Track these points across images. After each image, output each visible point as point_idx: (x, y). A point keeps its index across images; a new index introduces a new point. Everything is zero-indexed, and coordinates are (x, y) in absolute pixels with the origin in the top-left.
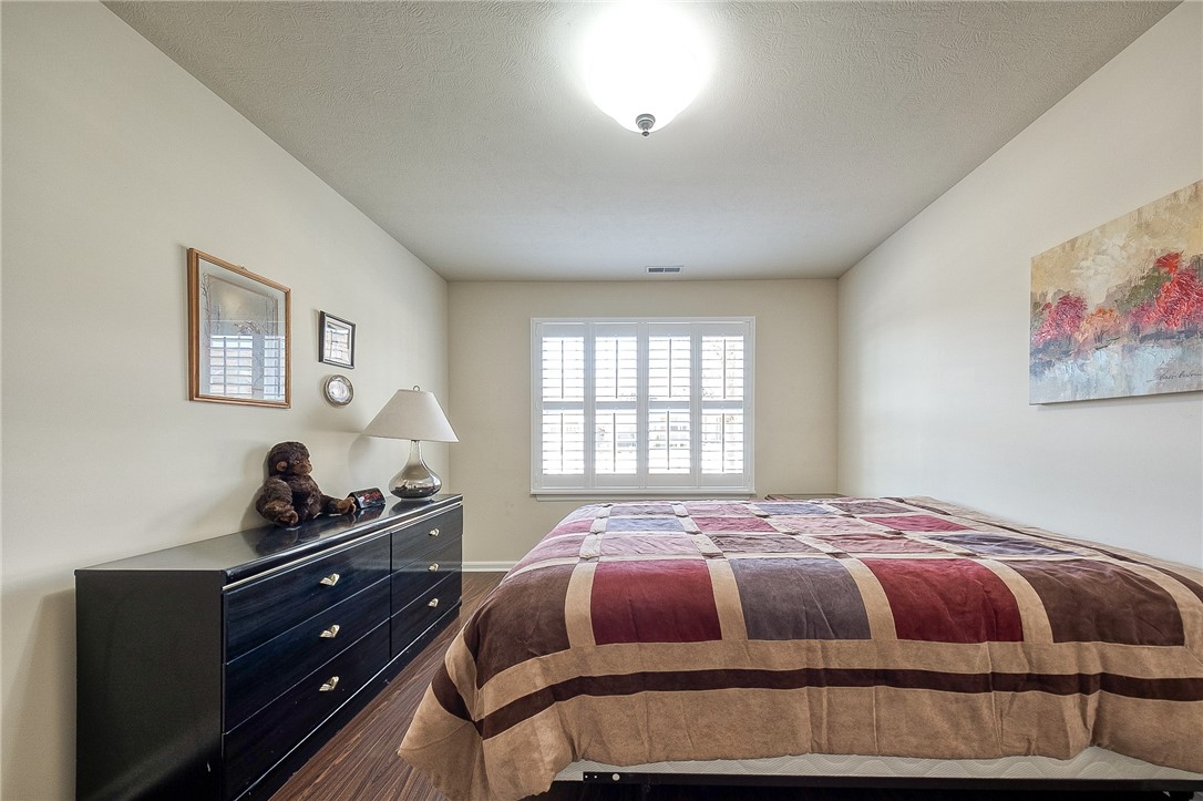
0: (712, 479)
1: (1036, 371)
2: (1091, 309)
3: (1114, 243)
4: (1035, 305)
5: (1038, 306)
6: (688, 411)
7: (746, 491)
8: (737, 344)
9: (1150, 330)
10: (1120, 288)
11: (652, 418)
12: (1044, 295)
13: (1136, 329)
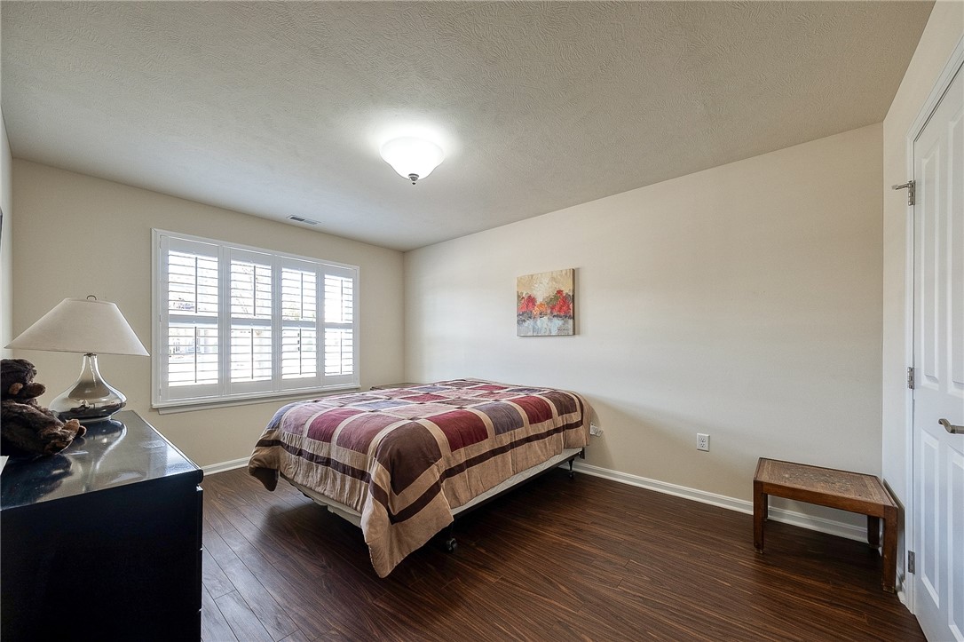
0: (334, 379)
1: (520, 322)
2: (538, 303)
3: (545, 281)
4: (519, 296)
5: (520, 297)
6: (315, 329)
7: (354, 386)
8: (348, 283)
9: (555, 314)
10: (547, 297)
11: (285, 333)
12: (522, 293)
13: (551, 313)
